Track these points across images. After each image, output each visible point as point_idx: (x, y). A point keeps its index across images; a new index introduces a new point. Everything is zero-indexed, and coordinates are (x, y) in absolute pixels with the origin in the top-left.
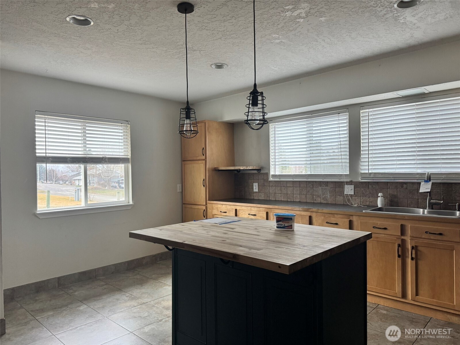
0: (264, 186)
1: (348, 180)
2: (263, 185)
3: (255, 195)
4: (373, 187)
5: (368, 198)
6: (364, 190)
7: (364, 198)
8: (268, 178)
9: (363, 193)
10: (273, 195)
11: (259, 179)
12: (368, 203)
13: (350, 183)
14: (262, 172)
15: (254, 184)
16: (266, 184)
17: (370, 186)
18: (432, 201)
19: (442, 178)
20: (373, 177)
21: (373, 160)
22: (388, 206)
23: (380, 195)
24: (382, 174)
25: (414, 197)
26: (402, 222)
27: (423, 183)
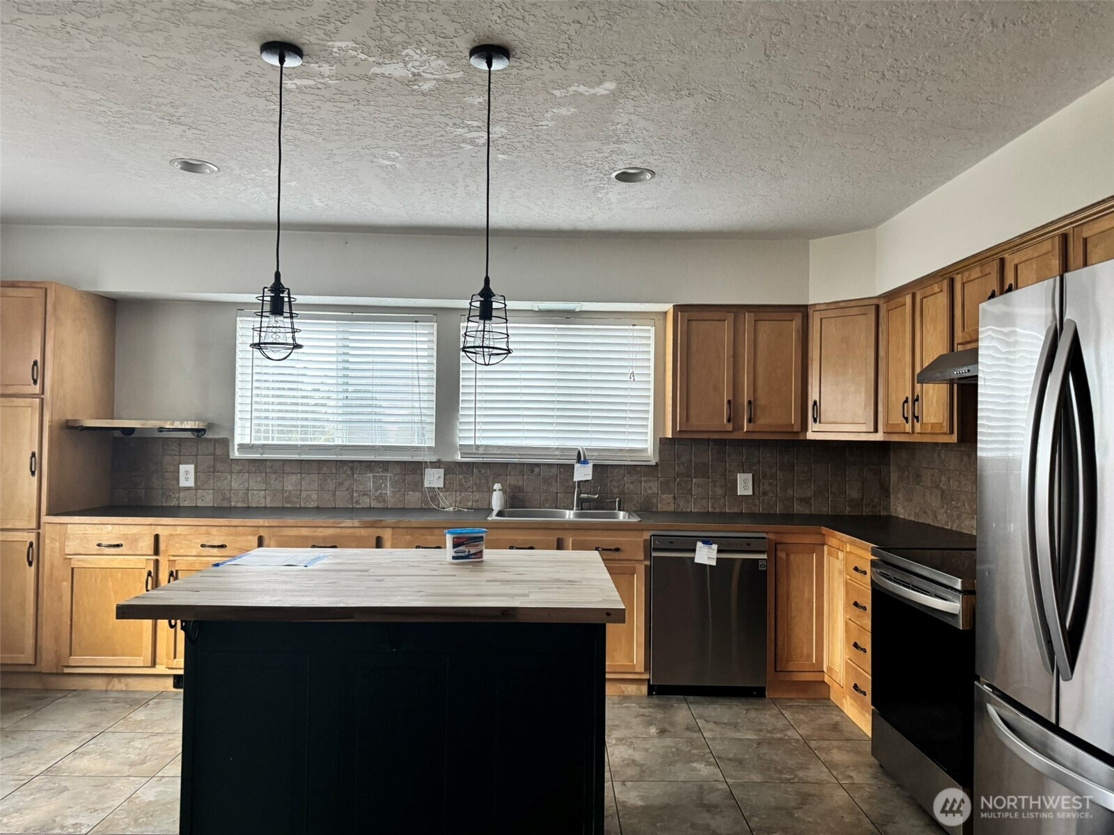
0: (214, 472)
1: (434, 459)
2: (212, 470)
3: (182, 494)
4: (480, 471)
5: (470, 493)
6: (464, 477)
7: (463, 494)
8: (228, 452)
9: (461, 485)
10: (240, 494)
11: (197, 455)
12: (470, 504)
13: (436, 465)
14: (208, 435)
15: (181, 466)
16: (219, 467)
17: (475, 471)
18: (582, 495)
19: (594, 458)
20: (482, 452)
21: (483, 421)
22: (509, 508)
23: (497, 486)
24: (499, 447)
25: (552, 490)
26: (560, 534)
27: (577, 466)
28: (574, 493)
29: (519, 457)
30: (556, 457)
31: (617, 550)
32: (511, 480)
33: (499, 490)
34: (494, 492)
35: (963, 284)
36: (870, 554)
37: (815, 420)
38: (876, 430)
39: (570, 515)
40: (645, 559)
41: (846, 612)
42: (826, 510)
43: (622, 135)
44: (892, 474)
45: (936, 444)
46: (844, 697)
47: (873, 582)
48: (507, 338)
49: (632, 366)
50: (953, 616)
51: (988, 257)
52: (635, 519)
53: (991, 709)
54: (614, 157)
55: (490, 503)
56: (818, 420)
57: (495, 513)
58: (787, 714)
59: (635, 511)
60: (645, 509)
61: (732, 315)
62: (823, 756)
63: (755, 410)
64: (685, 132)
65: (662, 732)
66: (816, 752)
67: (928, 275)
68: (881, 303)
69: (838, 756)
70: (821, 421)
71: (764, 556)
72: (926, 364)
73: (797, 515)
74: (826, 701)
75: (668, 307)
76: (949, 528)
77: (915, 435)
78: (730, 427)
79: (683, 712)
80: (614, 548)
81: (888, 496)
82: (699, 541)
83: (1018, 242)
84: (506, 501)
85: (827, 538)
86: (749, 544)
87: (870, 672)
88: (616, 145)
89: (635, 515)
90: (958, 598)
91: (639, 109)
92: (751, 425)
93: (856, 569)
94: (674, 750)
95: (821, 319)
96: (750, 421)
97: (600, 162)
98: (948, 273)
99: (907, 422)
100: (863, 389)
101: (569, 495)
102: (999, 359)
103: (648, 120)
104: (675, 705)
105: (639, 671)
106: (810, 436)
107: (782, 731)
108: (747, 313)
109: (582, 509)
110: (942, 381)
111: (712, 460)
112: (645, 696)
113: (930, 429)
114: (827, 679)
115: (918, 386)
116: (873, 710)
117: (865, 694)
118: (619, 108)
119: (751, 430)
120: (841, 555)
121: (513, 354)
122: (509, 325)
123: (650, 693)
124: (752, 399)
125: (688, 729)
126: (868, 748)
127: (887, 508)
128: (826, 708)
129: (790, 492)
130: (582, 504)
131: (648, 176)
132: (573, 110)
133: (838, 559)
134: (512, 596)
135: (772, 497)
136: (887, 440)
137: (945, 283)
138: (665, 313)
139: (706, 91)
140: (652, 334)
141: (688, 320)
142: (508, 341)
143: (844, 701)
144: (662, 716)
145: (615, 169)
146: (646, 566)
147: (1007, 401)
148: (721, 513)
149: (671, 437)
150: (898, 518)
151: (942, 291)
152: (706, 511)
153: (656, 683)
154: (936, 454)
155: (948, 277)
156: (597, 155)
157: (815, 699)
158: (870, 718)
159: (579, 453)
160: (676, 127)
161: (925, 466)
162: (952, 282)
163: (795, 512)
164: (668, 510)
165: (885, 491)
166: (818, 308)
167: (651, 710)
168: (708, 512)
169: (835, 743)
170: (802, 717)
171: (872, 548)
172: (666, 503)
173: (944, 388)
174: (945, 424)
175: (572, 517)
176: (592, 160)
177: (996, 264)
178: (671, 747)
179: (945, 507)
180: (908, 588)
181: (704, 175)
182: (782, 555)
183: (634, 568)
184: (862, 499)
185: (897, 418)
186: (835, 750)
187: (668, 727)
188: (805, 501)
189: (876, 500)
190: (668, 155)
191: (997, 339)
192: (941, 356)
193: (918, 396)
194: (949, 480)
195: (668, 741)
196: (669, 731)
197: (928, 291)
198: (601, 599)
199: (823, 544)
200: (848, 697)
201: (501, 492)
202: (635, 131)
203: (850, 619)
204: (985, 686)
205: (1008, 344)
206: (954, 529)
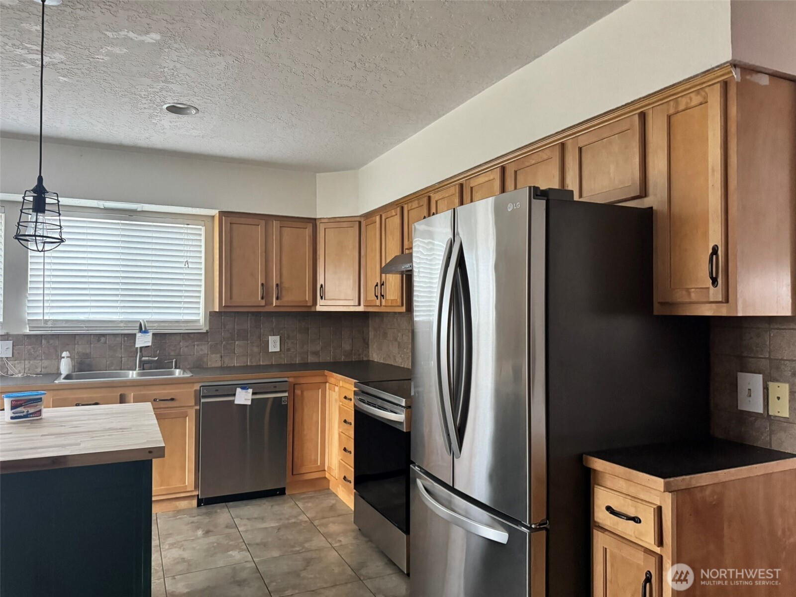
1: (3, 332)
4: (49, 342)
5: (39, 361)
6: (33, 347)
7: (31, 362)
9: (30, 354)
12: (39, 370)
13: (5, 337)
17: (44, 342)
18: (144, 358)
19: (154, 328)
20: (51, 326)
21: (51, 299)
22: (77, 372)
23: (65, 354)
24: (67, 321)
25: (117, 355)
26: (121, 391)
27: (139, 335)
28: (136, 357)
29: (87, 329)
30: (121, 328)
31: (172, 399)
32: (79, 348)
33: (68, 357)
34: (63, 360)
35: (408, 211)
36: (353, 386)
37: (322, 298)
38: (359, 304)
39: (133, 375)
40: (196, 405)
41: (339, 427)
42: (329, 359)
43: (169, 77)
44: (370, 333)
45: (395, 313)
46: (338, 486)
47: (355, 406)
48: (60, 229)
49: (187, 256)
50: (401, 423)
51: (422, 195)
52: (188, 375)
53: (419, 482)
54: (164, 93)
55: (58, 369)
56: (323, 297)
57: (63, 376)
58: (300, 504)
59: (188, 369)
60: (198, 366)
61: (263, 222)
62: (322, 530)
63: (281, 290)
64: (219, 82)
65: (207, 533)
66: (318, 528)
67: (389, 204)
68: (362, 220)
69: (334, 528)
70: (326, 298)
71: (286, 394)
72: (388, 261)
73: (311, 363)
74: (326, 491)
75: (215, 212)
76: (402, 366)
77: (382, 307)
78: (263, 303)
79: (224, 515)
80: (169, 398)
81: (368, 347)
82: (239, 387)
83: (437, 187)
84: (74, 367)
85: (328, 378)
86: (275, 387)
87: (353, 466)
88: (164, 84)
89: (188, 372)
90: (403, 411)
91: (181, 59)
92: (278, 301)
93: (345, 398)
94: (215, 544)
95: (325, 229)
96: (277, 298)
97: (153, 96)
98: (400, 204)
99: (377, 299)
100: (352, 277)
101: (132, 358)
102: (423, 259)
103: (190, 68)
104: (218, 511)
105: (190, 490)
106: (319, 308)
107: (295, 517)
108: (274, 221)
109: (144, 369)
110: (396, 272)
111: (251, 327)
112: (195, 508)
113: (390, 303)
114: (327, 475)
115: (383, 275)
116: (355, 493)
117: (350, 482)
118: (164, 55)
119: (278, 305)
120: (337, 389)
121: (66, 243)
122: (62, 218)
123: (199, 505)
124: (279, 283)
125: (227, 527)
126: (352, 518)
127: (367, 356)
128: (326, 496)
129: (305, 347)
130: (143, 365)
131: (194, 111)
132: (125, 50)
133: (334, 391)
134: (63, 446)
135: (293, 352)
136: (366, 310)
137: (399, 209)
138: (213, 217)
139: (233, 54)
140: (203, 232)
141: (231, 223)
142: (61, 232)
143: (338, 489)
144: (208, 520)
145: (166, 103)
146: (196, 410)
147: (426, 286)
148: (257, 365)
149: (218, 310)
150: (373, 361)
151: (396, 215)
152: (245, 365)
153: (204, 497)
154: (395, 320)
155: (400, 205)
156: (149, 90)
157: (320, 491)
158: (353, 497)
159: (141, 325)
160: (212, 78)
161: (389, 327)
162: (402, 208)
163: (309, 361)
164: (216, 366)
165: (366, 343)
166: (323, 221)
167: (199, 517)
168: (247, 366)
169: (331, 519)
170: (310, 505)
171: (355, 383)
172: (214, 360)
173: (398, 276)
174: (398, 300)
175: (134, 376)
176: (145, 93)
177: (425, 200)
178: (214, 543)
179: (400, 353)
180: (375, 407)
181: (236, 117)
182: (298, 392)
183: (187, 412)
184: (352, 350)
185: (372, 297)
186: (331, 524)
187: (211, 528)
188: (316, 353)
189: (361, 350)
190: (208, 98)
191: (422, 247)
192: (396, 256)
193: (383, 282)
194: (402, 336)
195: (212, 539)
196: (212, 531)
197: (389, 214)
198: (145, 441)
199: (326, 382)
200: (340, 486)
201: (69, 359)
202: (180, 75)
203: (342, 432)
204: (416, 467)
205: (428, 250)
206: (405, 367)
